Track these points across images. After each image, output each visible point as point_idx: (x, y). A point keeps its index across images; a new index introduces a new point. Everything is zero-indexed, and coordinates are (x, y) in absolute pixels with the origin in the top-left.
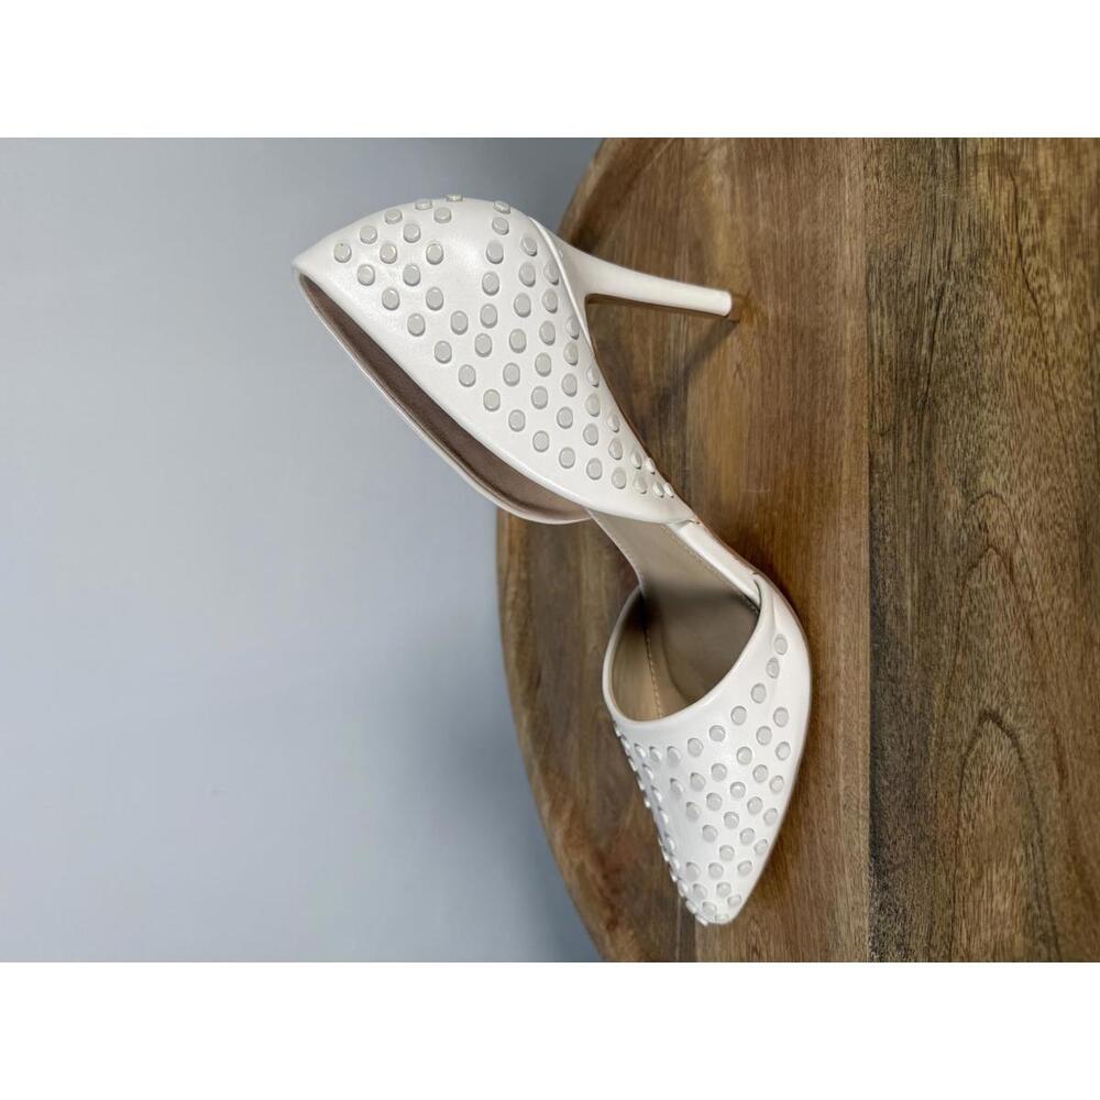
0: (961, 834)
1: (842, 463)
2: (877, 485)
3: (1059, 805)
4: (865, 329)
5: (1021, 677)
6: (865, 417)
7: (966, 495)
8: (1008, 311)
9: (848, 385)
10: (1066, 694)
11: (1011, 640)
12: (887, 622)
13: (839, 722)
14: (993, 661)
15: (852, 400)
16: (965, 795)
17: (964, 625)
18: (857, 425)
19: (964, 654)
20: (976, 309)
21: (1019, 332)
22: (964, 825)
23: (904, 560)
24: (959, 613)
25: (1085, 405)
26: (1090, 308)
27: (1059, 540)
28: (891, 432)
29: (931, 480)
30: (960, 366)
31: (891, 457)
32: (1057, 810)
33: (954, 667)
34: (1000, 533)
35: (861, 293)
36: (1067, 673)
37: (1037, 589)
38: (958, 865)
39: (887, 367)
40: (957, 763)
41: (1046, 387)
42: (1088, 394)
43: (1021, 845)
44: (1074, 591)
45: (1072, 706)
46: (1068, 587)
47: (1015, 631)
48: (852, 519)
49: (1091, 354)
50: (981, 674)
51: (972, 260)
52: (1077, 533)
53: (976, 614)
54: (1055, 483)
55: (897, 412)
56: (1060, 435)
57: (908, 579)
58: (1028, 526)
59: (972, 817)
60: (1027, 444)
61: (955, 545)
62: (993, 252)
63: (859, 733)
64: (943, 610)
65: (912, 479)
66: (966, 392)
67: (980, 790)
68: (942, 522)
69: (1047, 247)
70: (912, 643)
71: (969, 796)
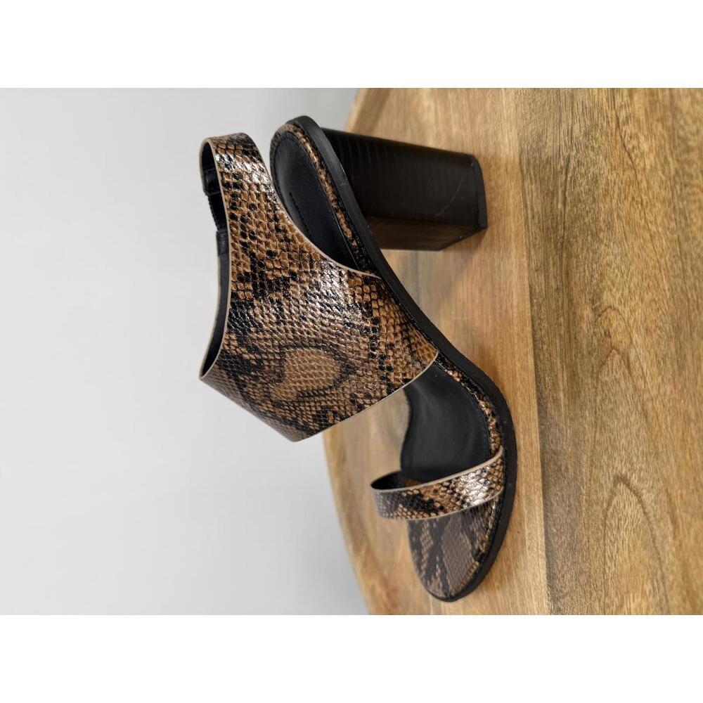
0: (607, 571)
1: (512, 294)
2: (536, 308)
3: (674, 549)
4: (521, 195)
5: (641, 449)
6: (525, 258)
7: (594, 310)
8: (613, 168)
9: (513, 237)
10: (673, 461)
11: (632, 419)
12: (548, 409)
13: (522, 485)
14: (620, 436)
15: (516, 247)
16: (608, 541)
17: (599, 409)
18: (521, 265)
19: (601, 433)
20: (592, 170)
21: (622, 183)
22: (609, 564)
23: (556, 363)
24: (595, 400)
25: (672, 234)
26: (670, 159)
27: (660, 340)
28: (543, 268)
29: (571, 301)
30: (584, 213)
31: (543, 285)
32: (673, 553)
33: (595, 441)
34: (619, 338)
35: (517, 170)
36: (673, 445)
37: (647, 379)
38: (606, 595)
39: (536, 221)
40: (601, 516)
41: (643, 223)
42: (673, 225)
43: (649, 581)
44: (674, 379)
45: (678, 471)
46: (670, 377)
47: (634, 412)
48: (521, 334)
49: (673, 193)
50: (612, 446)
51: (586, 134)
52: (673, 334)
53: (607, 401)
54: (655, 296)
55: (546, 253)
56: (655, 259)
57: (560, 376)
58: (638, 330)
59: (614, 558)
60: (633, 268)
61: (590, 349)
62: (600, 125)
63: (535, 493)
64: (584, 399)
65: (558, 301)
66: (589, 232)
67: (618, 536)
68: (579, 332)
69: (636, 116)
70: (565, 425)
71: (611, 541)
